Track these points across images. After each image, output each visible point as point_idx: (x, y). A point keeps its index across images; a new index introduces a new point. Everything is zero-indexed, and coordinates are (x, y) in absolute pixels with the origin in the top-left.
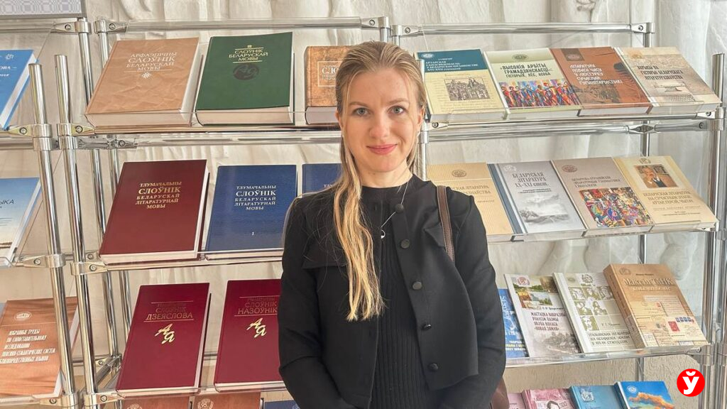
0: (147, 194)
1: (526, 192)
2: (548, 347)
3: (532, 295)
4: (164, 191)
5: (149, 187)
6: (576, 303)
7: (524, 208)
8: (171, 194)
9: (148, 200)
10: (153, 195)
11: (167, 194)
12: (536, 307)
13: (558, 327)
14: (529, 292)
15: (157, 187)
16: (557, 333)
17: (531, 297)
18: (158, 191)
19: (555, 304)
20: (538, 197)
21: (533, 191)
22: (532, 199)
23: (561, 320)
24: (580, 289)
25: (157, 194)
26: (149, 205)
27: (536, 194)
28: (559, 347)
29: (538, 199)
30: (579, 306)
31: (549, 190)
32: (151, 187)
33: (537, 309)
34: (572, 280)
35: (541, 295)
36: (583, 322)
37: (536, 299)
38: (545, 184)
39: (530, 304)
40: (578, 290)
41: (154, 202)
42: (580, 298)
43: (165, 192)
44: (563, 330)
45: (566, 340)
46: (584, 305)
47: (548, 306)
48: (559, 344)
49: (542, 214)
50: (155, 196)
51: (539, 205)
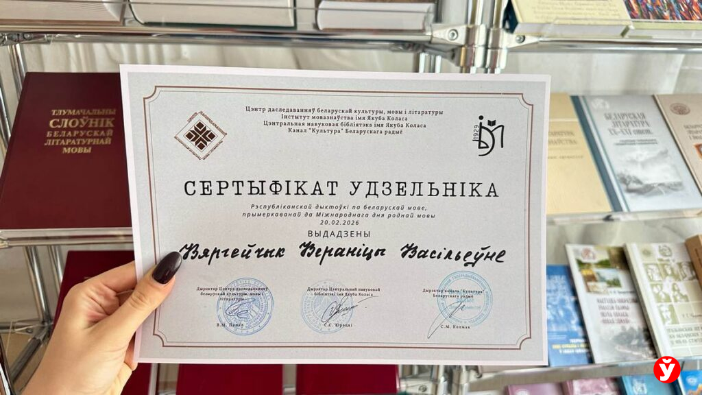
0: (63, 129)
1: (624, 143)
2: (617, 348)
3: (598, 274)
4: (88, 124)
5: (66, 116)
6: (652, 286)
7: (623, 171)
8: (100, 129)
9: (65, 138)
10: (72, 130)
11: (94, 129)
12: (602, 290)
13: (629, 318)
14: (595, 270)
15: (79, 117)
16: (628, 327)
17: (597, 276)
18: (80, 123)
19: (625, 285)
20: (641, 153)
21: (632, 143)
22: (634, 155)
23: (632, 309)
24: (657, 265)
25: (78, 129)
26: (67, 147)
27: (637, 147)
28: (630, 347)
29: (641, 155)
30: (656, 290)
31: (653, 142)
32: (70, 117)
33: (603, 293)
34: (647, 253)
35: (609, 274)
36: (661, 312)
37: (603, 280)
38: (648, 132)
39: (595, 286)
40: (654, 267)
41: (74, 142)
42: (656, 278)
43: (91, 126)
44: (635, 324)
45: (638, 337)
46: (662, 288)
47: (617, 289)
48: (630, 342)
49: (647, 179)
50: (76, 133)
51: (644, 164)
